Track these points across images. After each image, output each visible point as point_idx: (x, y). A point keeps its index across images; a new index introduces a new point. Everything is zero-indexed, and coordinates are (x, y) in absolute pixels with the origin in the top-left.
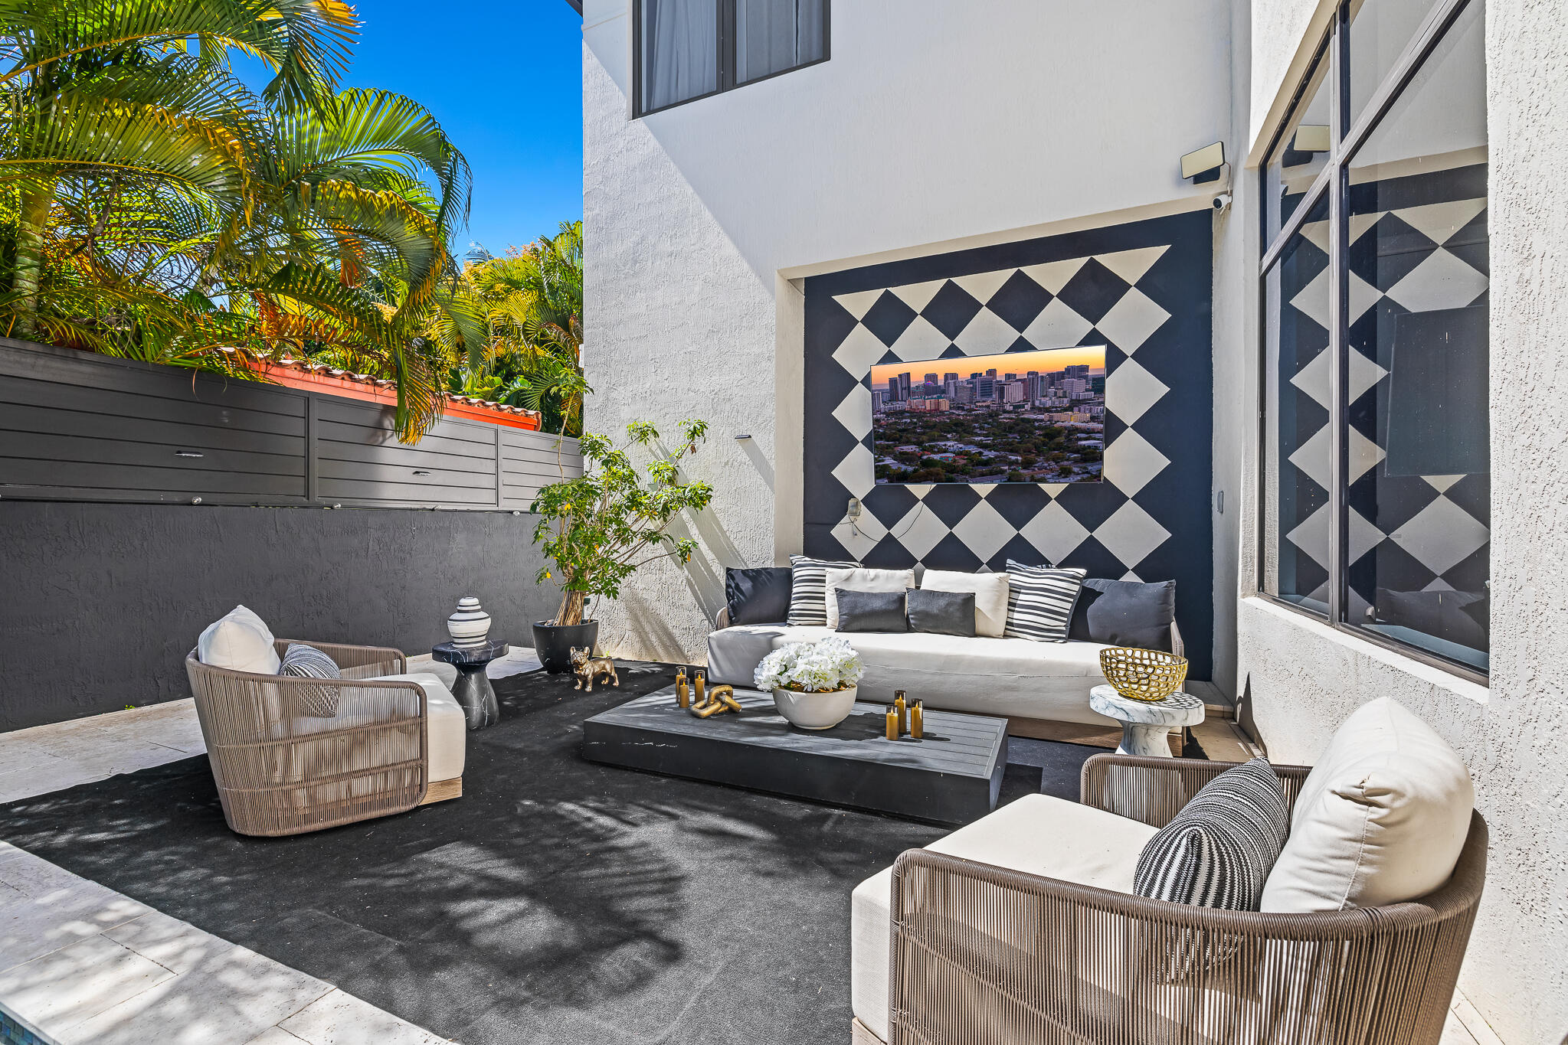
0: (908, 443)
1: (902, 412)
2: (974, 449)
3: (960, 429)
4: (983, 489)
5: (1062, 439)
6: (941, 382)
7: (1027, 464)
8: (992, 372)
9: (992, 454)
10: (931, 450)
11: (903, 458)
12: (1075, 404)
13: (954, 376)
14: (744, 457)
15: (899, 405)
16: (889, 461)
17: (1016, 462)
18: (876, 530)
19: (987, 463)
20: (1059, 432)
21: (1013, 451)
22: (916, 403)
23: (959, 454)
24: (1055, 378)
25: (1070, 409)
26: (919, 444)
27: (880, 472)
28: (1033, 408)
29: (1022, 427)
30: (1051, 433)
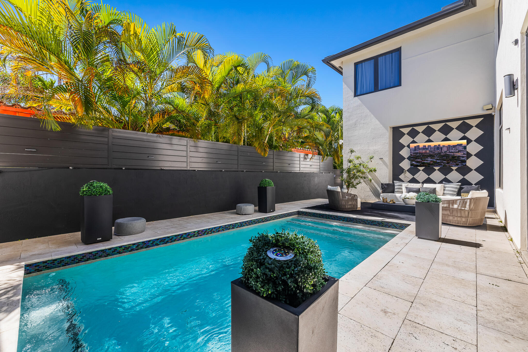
0: (418, 159)
1: (417, 153)
2: (435, 160)
3: (431, 156)
4: (437, 168)
5: (456, 158)
6: (427, 147)
7: (448, 163)
8: (439, 145)
9: (439, 161)
10: (424, 160)
11: (417, 162)
12: (459, 151)
13: (430, 146)
15: (416, 152)
16: (414, 163)
17: (445, 163)
18: (411, 177)
19: (438, 163)
20: (456, 157)
21: (444, 161)
22: (421, 151)
23: (431, 161)
24: (454, 146)
25: (458, 152)
26: (421, 159)
27: (412, 165)
28: (449, 152)
29: (447, 156)
30: (454, 157)
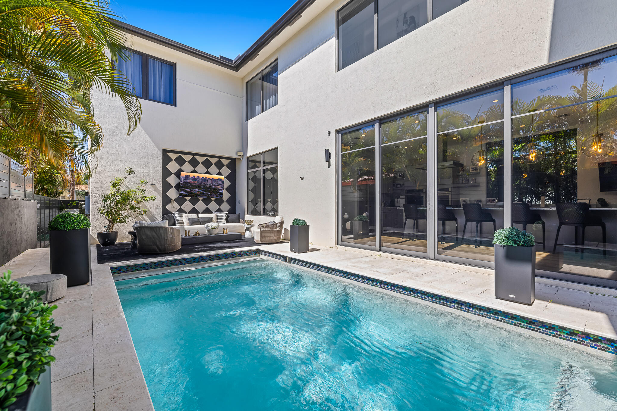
0: (188, 189)
1: (187, 183)
2: (201, 191)
3: (199, 187)
4: (201, 199)
5: (217, 191)
6: (196, 178)
7: (211, 195)
8: (206, 177)
9: (205, 192)
10: (193, 191)
11: (186, 192)
12: (219, 185)
13: (199, 177)
14: (153, 189)
15: (186, 181)
16: (183, 192)
17: (209, 194)
18: (178, 207)
19: (204, 194)
20: (216, 189)
21: (209, 192)
22: (190, 181)
23: (198, 192)
24: (216, 180)
25: (218, 186)
26: (190, 189)
27: (181, 194)
28: (213, 185)
29: (210, 188)
30: (215, 189)
